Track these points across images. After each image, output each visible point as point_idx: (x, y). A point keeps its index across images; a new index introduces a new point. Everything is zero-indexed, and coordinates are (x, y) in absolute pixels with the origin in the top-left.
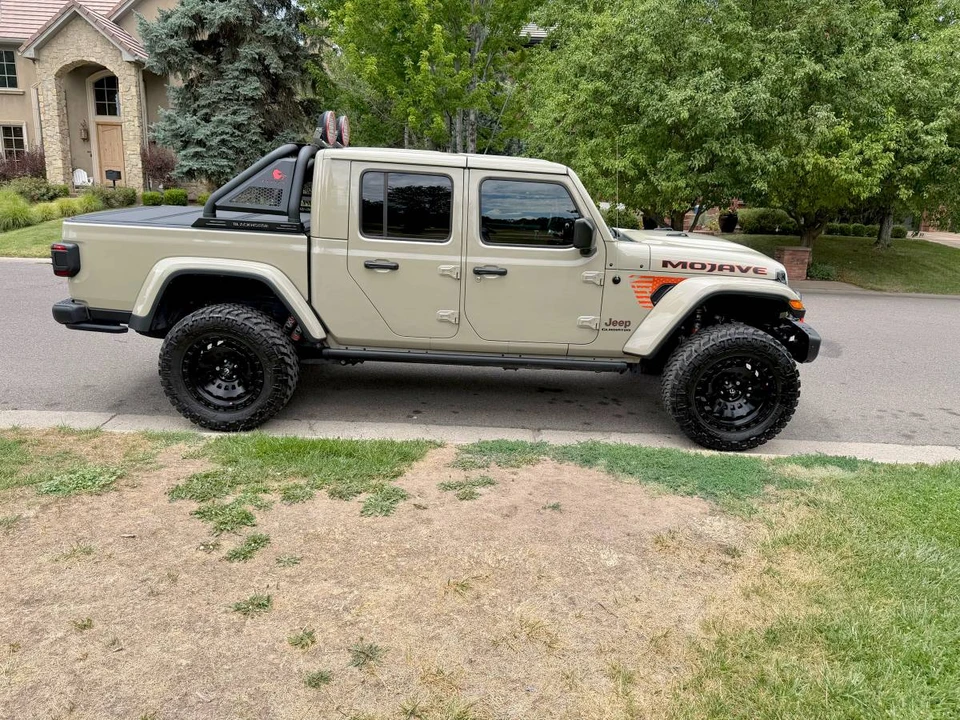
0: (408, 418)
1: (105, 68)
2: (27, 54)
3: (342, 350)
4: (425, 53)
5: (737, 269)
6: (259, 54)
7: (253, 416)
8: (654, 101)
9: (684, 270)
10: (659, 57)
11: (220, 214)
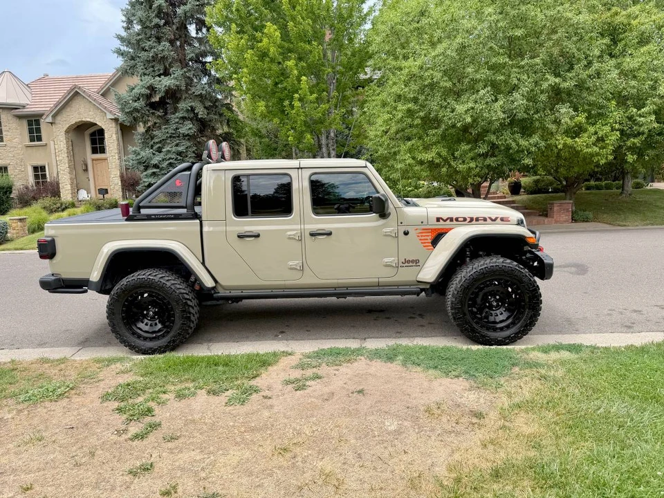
0: (276, 337)
1: (96, 124)
2: (48, 120)
3: (227, 293)
4: (296, 96)
5: (488, 220)
6: (191, 107)
7: (169, 343)
8: (448, 113)
9: (452, 223)
10: (449, 84)
11: (143, 211)
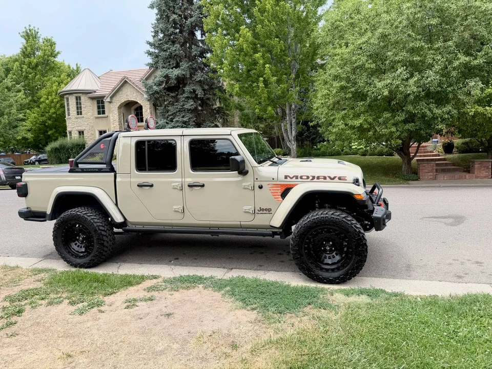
2: (107, 100)
3: (133, 227)
5: (328, 178)
6: (193, 90)
9: (297, 180)
